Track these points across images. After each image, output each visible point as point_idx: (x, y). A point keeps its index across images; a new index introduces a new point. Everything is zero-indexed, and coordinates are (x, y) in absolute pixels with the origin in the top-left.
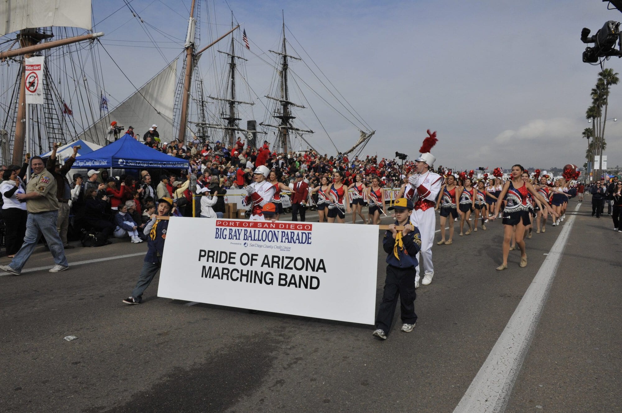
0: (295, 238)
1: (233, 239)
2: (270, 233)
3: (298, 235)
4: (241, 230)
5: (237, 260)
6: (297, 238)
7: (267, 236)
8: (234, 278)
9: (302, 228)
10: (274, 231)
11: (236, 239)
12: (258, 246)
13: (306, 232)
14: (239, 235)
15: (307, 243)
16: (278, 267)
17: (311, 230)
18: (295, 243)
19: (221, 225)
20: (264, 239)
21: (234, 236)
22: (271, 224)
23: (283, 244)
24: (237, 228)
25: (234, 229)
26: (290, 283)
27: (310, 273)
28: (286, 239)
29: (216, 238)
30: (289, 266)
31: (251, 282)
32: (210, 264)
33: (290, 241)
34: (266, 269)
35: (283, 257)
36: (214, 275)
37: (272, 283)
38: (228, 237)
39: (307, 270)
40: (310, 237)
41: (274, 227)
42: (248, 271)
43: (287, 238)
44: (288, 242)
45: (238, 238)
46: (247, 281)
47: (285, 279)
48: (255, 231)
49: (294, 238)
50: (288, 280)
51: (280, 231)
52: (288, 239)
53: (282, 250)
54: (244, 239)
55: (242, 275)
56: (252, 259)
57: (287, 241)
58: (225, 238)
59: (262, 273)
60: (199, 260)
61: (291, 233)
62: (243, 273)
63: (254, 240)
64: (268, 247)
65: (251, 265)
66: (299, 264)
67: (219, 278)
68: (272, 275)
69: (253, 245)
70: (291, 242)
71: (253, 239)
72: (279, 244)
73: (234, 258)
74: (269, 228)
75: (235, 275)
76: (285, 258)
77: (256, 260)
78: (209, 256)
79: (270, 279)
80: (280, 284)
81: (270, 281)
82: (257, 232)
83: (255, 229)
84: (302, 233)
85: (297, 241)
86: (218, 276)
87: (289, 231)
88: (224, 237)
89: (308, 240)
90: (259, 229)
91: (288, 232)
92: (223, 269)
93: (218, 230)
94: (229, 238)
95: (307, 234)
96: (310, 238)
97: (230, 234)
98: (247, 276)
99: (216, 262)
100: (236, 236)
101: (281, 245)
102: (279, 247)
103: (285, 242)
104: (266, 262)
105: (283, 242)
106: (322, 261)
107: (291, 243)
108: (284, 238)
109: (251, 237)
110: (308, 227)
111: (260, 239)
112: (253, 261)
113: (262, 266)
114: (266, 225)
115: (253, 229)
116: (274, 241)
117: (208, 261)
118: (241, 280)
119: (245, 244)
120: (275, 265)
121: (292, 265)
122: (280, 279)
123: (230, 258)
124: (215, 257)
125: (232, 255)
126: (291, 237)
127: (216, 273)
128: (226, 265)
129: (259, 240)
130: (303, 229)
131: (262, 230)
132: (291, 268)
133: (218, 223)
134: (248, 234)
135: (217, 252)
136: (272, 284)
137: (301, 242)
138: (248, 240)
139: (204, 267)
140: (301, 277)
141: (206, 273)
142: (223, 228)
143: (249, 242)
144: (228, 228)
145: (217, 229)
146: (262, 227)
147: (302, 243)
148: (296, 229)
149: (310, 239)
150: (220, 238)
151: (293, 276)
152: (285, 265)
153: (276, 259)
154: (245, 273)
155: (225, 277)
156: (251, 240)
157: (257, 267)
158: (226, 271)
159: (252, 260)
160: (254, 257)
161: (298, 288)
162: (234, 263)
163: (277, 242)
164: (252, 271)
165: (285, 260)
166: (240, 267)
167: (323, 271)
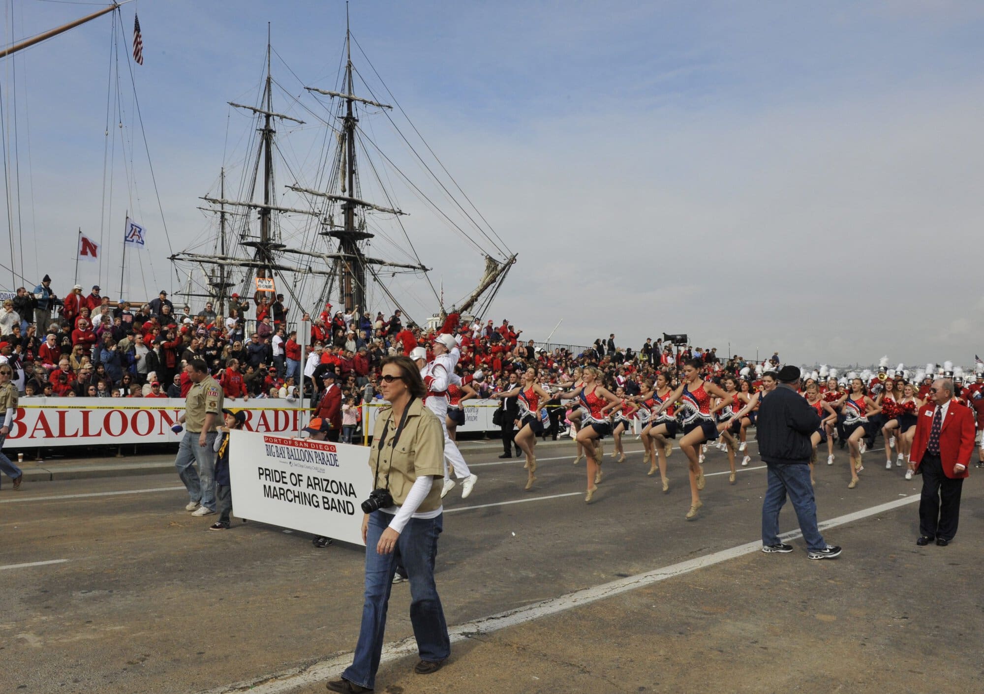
0: (326, 459)
1: (280, 457)
3: (327, 456)
4: (284, 448)
5: (287, 480)
6: (328, 459)
7: (305, 456)
8: (290, 499)
9: (330, 448)
10: (309, 451)
11: (283, 457)
12: (300, 465)
13: (333, 453)
14: (284, 453)
15: (336, 466)
16: (320, 489)
17: (335, 451)
19: (269, 441)
21: (280, 454)
23: (318, 465)
24: (281, 445)
25: (278, 446)
26: (332, 507)
27: (345, 497)
29: (267, 454)
30: (327, 489)
31: (303, 503)
32: (268, 483)
33: (322, 462)
34: (311, 491)
35: (321, 479)
36: (274, 495)
38: (276, 455)
39: (341, 493)
40: (337, 458)
41: (308, 446)
42: (298, 492)
43: (320, 458)
46: (300, 502)
48: (294, 449)
50: (330, 503)
51: (314, 450)
52: (320, 460)
53: (319, 471)
54: (289, 458)
55: (295, 496)
58: (274, 456)
59: (309, 495)
60: (260, 478)
61: (322, 453)
64: (308, 467)
65: (300, 485)
66: (335, 487)
67: (278, 498)
68: (317, 497)
70: (323, 464)
71: (295, 458)
72: (315, 465)
73: (285, 477)
74: (304, 446)
75: (290, 495)
76: (323, 480)
77: (302, 481)
78: (266, 475)
79: (317, 501)
80: (325, 507)
81: (317, 504)
82: (296, 450)
83: (294, 447)
84: (330, 454)
85: (328, 463)
86: (277, 496)
89: (335, 463)
90: (297, 448)
91: (319, 452)
92: (280, 489)
95: (334, 456)
97: (277, 451)
98: (299, 497)
99: (273, 480)
100: (282, 454)
101: (317, 467)
102: (316, 469)
103: (319, 463)
104: (310, 483)
106: (351, 485)
108: (318, 459)
109: (293, 455)
110: (332, 449)
111: (300, 459)
112: (300, 482)
113: (308, 487)
114: (301, 444)
115: (292, 448)
116: (311, 462)
117: (266, 479)
118: (295, 501)
119: (290, 462)
120: (317, 487)
121: (329, 487)
122: (324, 503)
123: (282, 477)
124: (271, 475)
125: (283, 474)
126: (323, 458)
127: (275, 494)
128: (281, 485)
131: (299, 449)
132: (330, 491)
133: (267, 439)
134: (290, 453)
135: (272, 470)
136: (319, 507)
137: (331, 464)
138: (291, 459)
139: (265, 486)
140: (339, 501)
141: (268, 492)
142: (271, 444)
143: (292, 461)
144: (274, 445)
145: (266, 445)
148: (325, 450)
149: (337, 461)
150: (271, 455)
151: (333, 499)
152: (324, 488)
153: (316, 481)
154: (296, 493)
155: (282, 497)
157: (303, 488)
158: (282, 491)
159: (299, 480)
160: (300, 477)
161: (339, 513)
162: (286, 483)
164: (301, 493)
165: (323, 482)
166: (292, 488)
167: (353, 495)
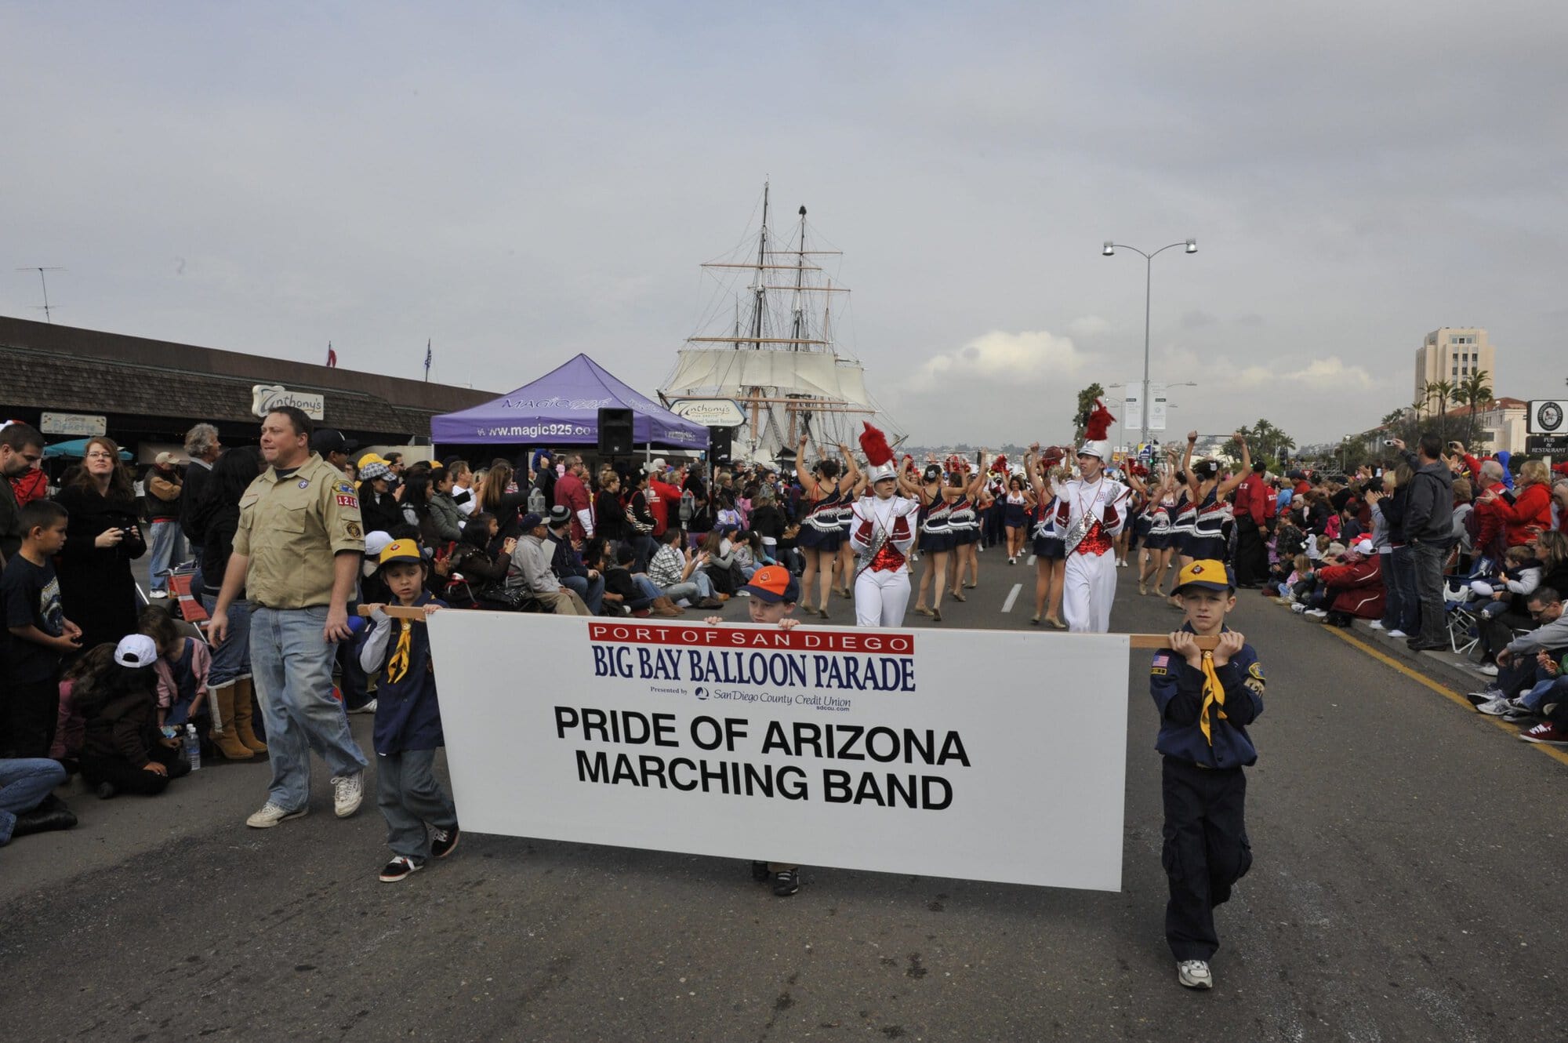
0: (860, 675)
1: (656, 677)
2: (778, 661)
3: (870, 665)
4: (679, 652)
5: (682, 734)
6: (869, 675)
7: (769, 669)
8: (686, 782)
9: (880, 646)
10: (790, 656)
11: (667, 677)
12: (743, 697)
13: (897, 657)
14: (675, 666)
15: (902, 690)
16: (818, 753)
17: (910, 650)
18: (862, 687)
19: (608, 637)
20: (759, 678)
21: (658, 668)
22: (777, 636)
23: (822, 692)
24: (663, 647)
25: (653, 648)
26: (861, 795)
27: (919, 767)
28: (831, 677)
29: (598, 673)
30: (850, 751)
31: (737, 791)
32: (594, 746)
33: (845, 683)
34: (778, 759)
35: (829, 728)
36: (618, 776)
37: (804, 794)
39: (908, 759)
40: (908, 671)
41: (787, 643)
42: (723, 765)
43: (834, 673)
44: (841, 685)
45: (672, 674)
46: (725, 790)
47: (844, 785)
48: (725, 655)
49: (857, 674)
50: (854, 786)
51: (810, 655)
52: (838, 676)
53: (823, 708)
54: (694, 678)
55: (706, 775)
56: (730, 731)
57: (835, 682)
58: (630, 675)
59: (768, 769)
60: (561, 735)
61: (847, 659)
62: (709, 770)
63: (727, 680)
64: (775, 699)
65: (731, 747)
66: (882, 743)
67: (636, 783)
68: (802, 774)
69: (726, 696)
70: (849, 686)
71: (722, 677)
72: (811, 690)
73: (672, 730)
74: (771, 645)
75: (684, 774)
76: (834, 729)
77: (743, 735)
78: (588, 726)
79: (796, 785)
80: (829, 798)
81: (798, 790)
82: (732, 659)
83: (725, 649)
84: (884, 661)
85: (870, 684)
86: (631, 777)
87: (840, 656)
88: (626, 671)
90: (739, 650)
91: (834, 658)
92: (643, 759)
93: (599, 651)
94: (643, 675)
95: (900, 665)
96: (911, 675)
97: (643, 663)
98: (723, 776)
99: (617, 739)
100: (664, 668)
101: (818, 696)
102: (815, 701)
103: (829, 686)
104: (776, 739)
105: (822, 686)
106: (953, 736)
107: (849, 689)
108: (825, 677)
109: (715, 671)
110: (899, 644)
111: (745, 678)
112: (736, 739)
113: (766, 750)
114: (760, 638)
115: (717, 651)
116: (792, 684)
117: (588, 737)
118: (706, 788)
119: (699, 691)
120: (808, 749)
121: (859, 747)
122: (828, 785)
123: (658, 729)
124: (608, 726)
125: (663, 723)
126: (848, 673)
128: (650, 748)
129: (741, 681)
130: (885, 649)
131: (747, 653)
132: (861, 757)
133: (596, 633)
134: (704, 664)
135: (613, 714)
136: (806, 798)
137: (881, 684)
138: (707, 680)
139: (581, 755)
140: (892, 780)
141: (590, 768)
142: (616, 645)
143: (711, 685)
144: (634, 647)
145: (595, 648)
146: (748, 644)
147: (885, 687)
148: (861, 648)
149: (909, 678)
150: (613, 674)
151: (868, 777)
152: (837, 748)
153: (807, 733)
154: (714, 768)
155: (653, 780)
156: (718, 679)
157: (748, 751)
158: (652, 766)
159: (731, 735)
160: (736, 728)
161: (887, 807)
162: (675, 744)
163: (804, 685)
164: (735, 766)
165: (836, 733)
166: (696, 755)
167: (959, 761)
